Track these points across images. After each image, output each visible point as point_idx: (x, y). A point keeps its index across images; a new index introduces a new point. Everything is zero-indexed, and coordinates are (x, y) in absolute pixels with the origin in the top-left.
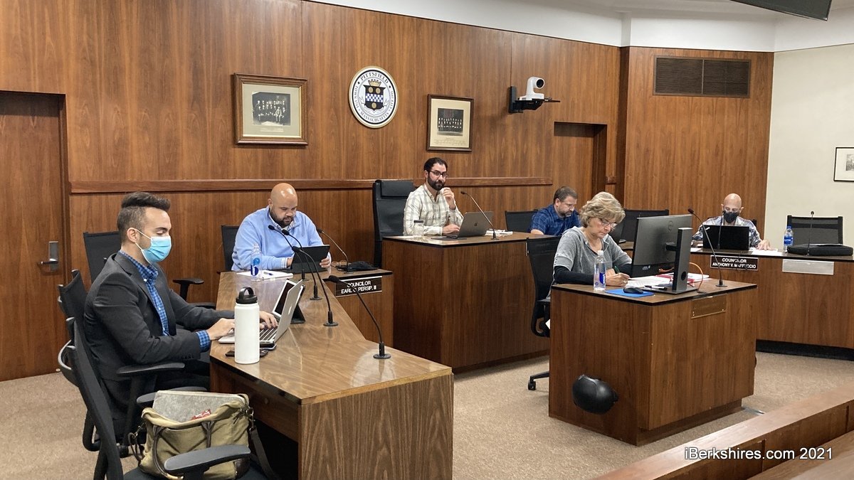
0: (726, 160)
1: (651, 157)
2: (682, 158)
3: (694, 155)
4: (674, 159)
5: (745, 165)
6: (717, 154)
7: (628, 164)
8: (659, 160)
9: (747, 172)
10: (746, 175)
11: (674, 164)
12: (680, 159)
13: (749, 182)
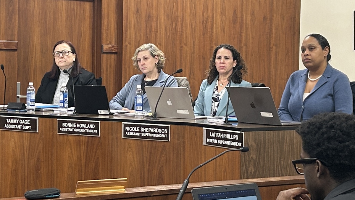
0: (247, 28)
1: (154, 24)
2: (192, 25)
3: (206, 22)
4: (182, 27)
5: (271, 33)
6: (235, 21)
7: (126, 31)
8: (163, 27)
9: (273, 42)
10: (272, 45)
11: (182, 32)
12: (189, 27)
13: (276, 54)
